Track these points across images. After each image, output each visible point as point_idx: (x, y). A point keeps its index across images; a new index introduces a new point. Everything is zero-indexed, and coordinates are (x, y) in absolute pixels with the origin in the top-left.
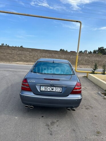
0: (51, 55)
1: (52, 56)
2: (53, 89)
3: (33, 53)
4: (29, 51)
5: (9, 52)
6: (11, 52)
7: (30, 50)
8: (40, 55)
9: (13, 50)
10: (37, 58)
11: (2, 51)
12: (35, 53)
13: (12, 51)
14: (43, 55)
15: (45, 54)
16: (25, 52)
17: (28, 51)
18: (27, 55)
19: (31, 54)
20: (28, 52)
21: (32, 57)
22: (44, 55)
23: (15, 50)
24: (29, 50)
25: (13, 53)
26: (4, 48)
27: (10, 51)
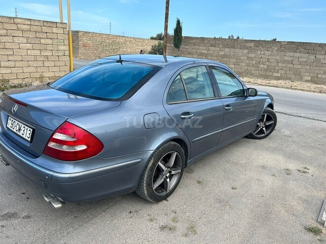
0: (312, 57)
1: (317, 60)
2: (20, 130)
3: (259, 52)
4: (247, 48)
5: (203, 51)
6: (206, 52)
7: (252, 44)
8: (278, 58)
9: (212, 45)
10: (266, 67)
11: (190, 50)
12: (262, 52)
13: (210, 48)
14: (286, 58)
15: (293, 54)
16: (237, 51)
17: (244, 48)
18: (242, 58)
19: (253, 55)
20: (246, 51)
21: (254, 62)
22: (290, 59)
23: (215, 46)
24: (248, 45)
25: (212, 52)
26: (194, 41)
27: (205, 48)
